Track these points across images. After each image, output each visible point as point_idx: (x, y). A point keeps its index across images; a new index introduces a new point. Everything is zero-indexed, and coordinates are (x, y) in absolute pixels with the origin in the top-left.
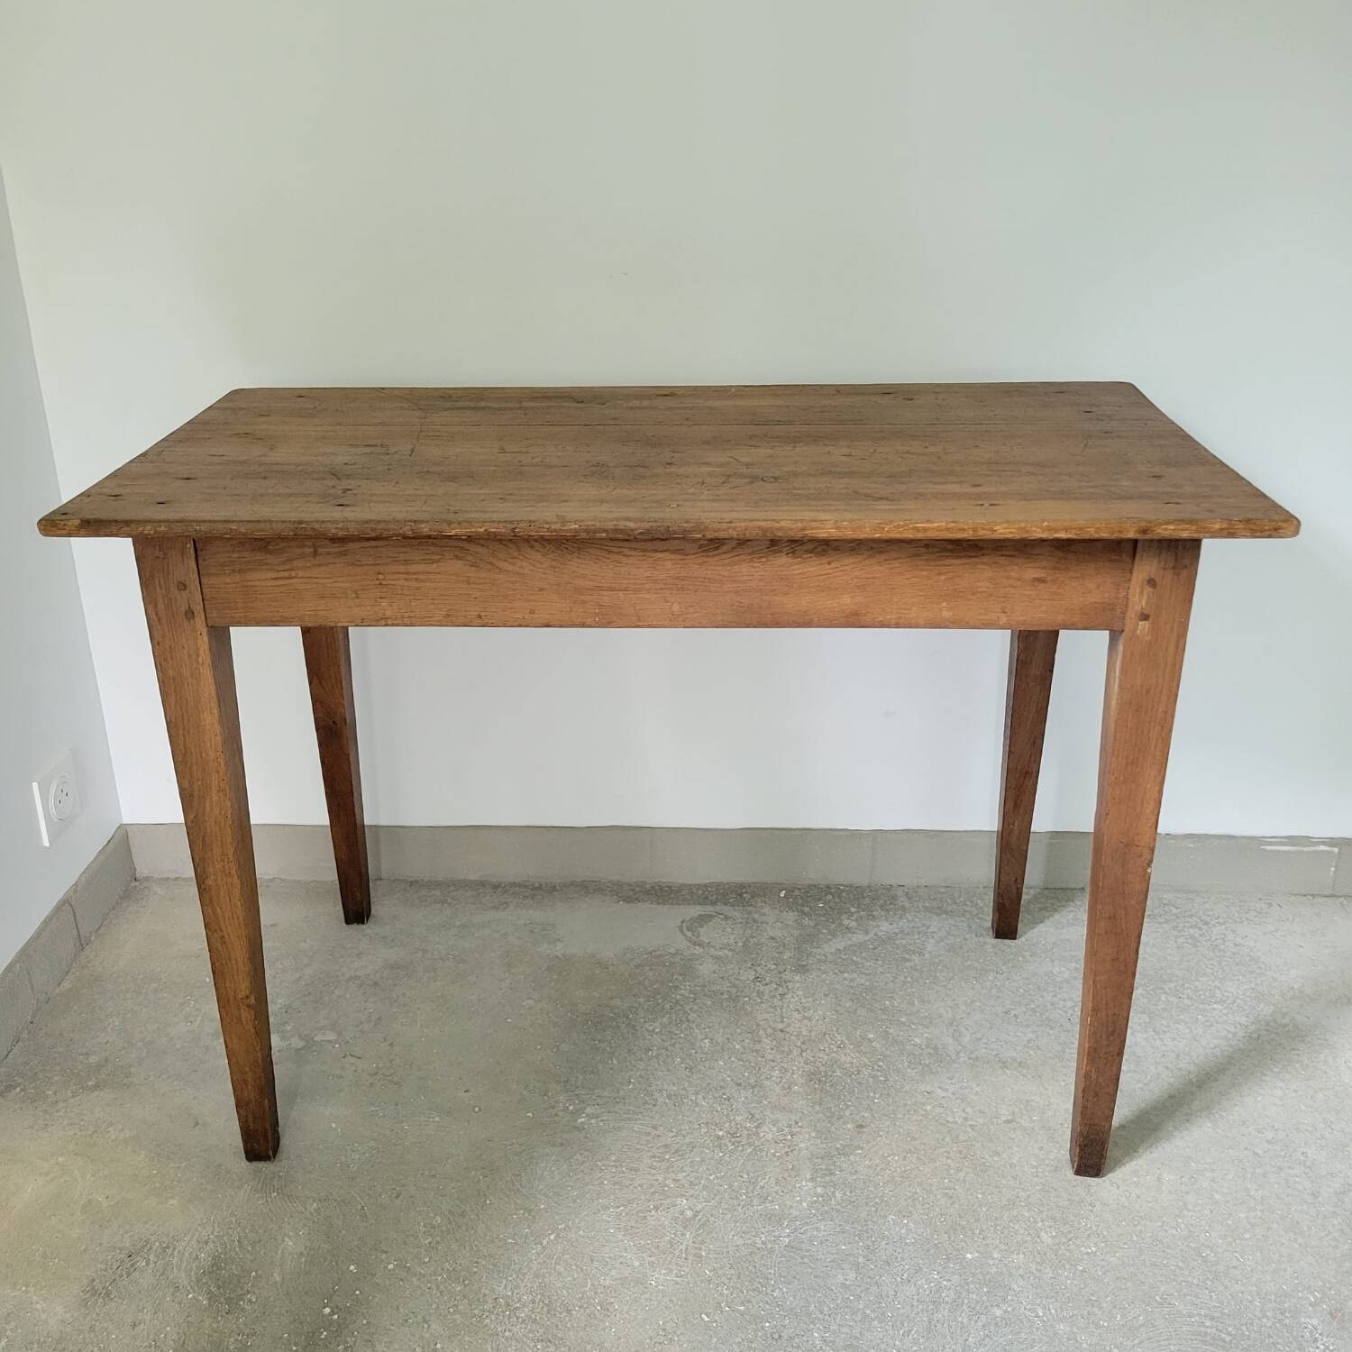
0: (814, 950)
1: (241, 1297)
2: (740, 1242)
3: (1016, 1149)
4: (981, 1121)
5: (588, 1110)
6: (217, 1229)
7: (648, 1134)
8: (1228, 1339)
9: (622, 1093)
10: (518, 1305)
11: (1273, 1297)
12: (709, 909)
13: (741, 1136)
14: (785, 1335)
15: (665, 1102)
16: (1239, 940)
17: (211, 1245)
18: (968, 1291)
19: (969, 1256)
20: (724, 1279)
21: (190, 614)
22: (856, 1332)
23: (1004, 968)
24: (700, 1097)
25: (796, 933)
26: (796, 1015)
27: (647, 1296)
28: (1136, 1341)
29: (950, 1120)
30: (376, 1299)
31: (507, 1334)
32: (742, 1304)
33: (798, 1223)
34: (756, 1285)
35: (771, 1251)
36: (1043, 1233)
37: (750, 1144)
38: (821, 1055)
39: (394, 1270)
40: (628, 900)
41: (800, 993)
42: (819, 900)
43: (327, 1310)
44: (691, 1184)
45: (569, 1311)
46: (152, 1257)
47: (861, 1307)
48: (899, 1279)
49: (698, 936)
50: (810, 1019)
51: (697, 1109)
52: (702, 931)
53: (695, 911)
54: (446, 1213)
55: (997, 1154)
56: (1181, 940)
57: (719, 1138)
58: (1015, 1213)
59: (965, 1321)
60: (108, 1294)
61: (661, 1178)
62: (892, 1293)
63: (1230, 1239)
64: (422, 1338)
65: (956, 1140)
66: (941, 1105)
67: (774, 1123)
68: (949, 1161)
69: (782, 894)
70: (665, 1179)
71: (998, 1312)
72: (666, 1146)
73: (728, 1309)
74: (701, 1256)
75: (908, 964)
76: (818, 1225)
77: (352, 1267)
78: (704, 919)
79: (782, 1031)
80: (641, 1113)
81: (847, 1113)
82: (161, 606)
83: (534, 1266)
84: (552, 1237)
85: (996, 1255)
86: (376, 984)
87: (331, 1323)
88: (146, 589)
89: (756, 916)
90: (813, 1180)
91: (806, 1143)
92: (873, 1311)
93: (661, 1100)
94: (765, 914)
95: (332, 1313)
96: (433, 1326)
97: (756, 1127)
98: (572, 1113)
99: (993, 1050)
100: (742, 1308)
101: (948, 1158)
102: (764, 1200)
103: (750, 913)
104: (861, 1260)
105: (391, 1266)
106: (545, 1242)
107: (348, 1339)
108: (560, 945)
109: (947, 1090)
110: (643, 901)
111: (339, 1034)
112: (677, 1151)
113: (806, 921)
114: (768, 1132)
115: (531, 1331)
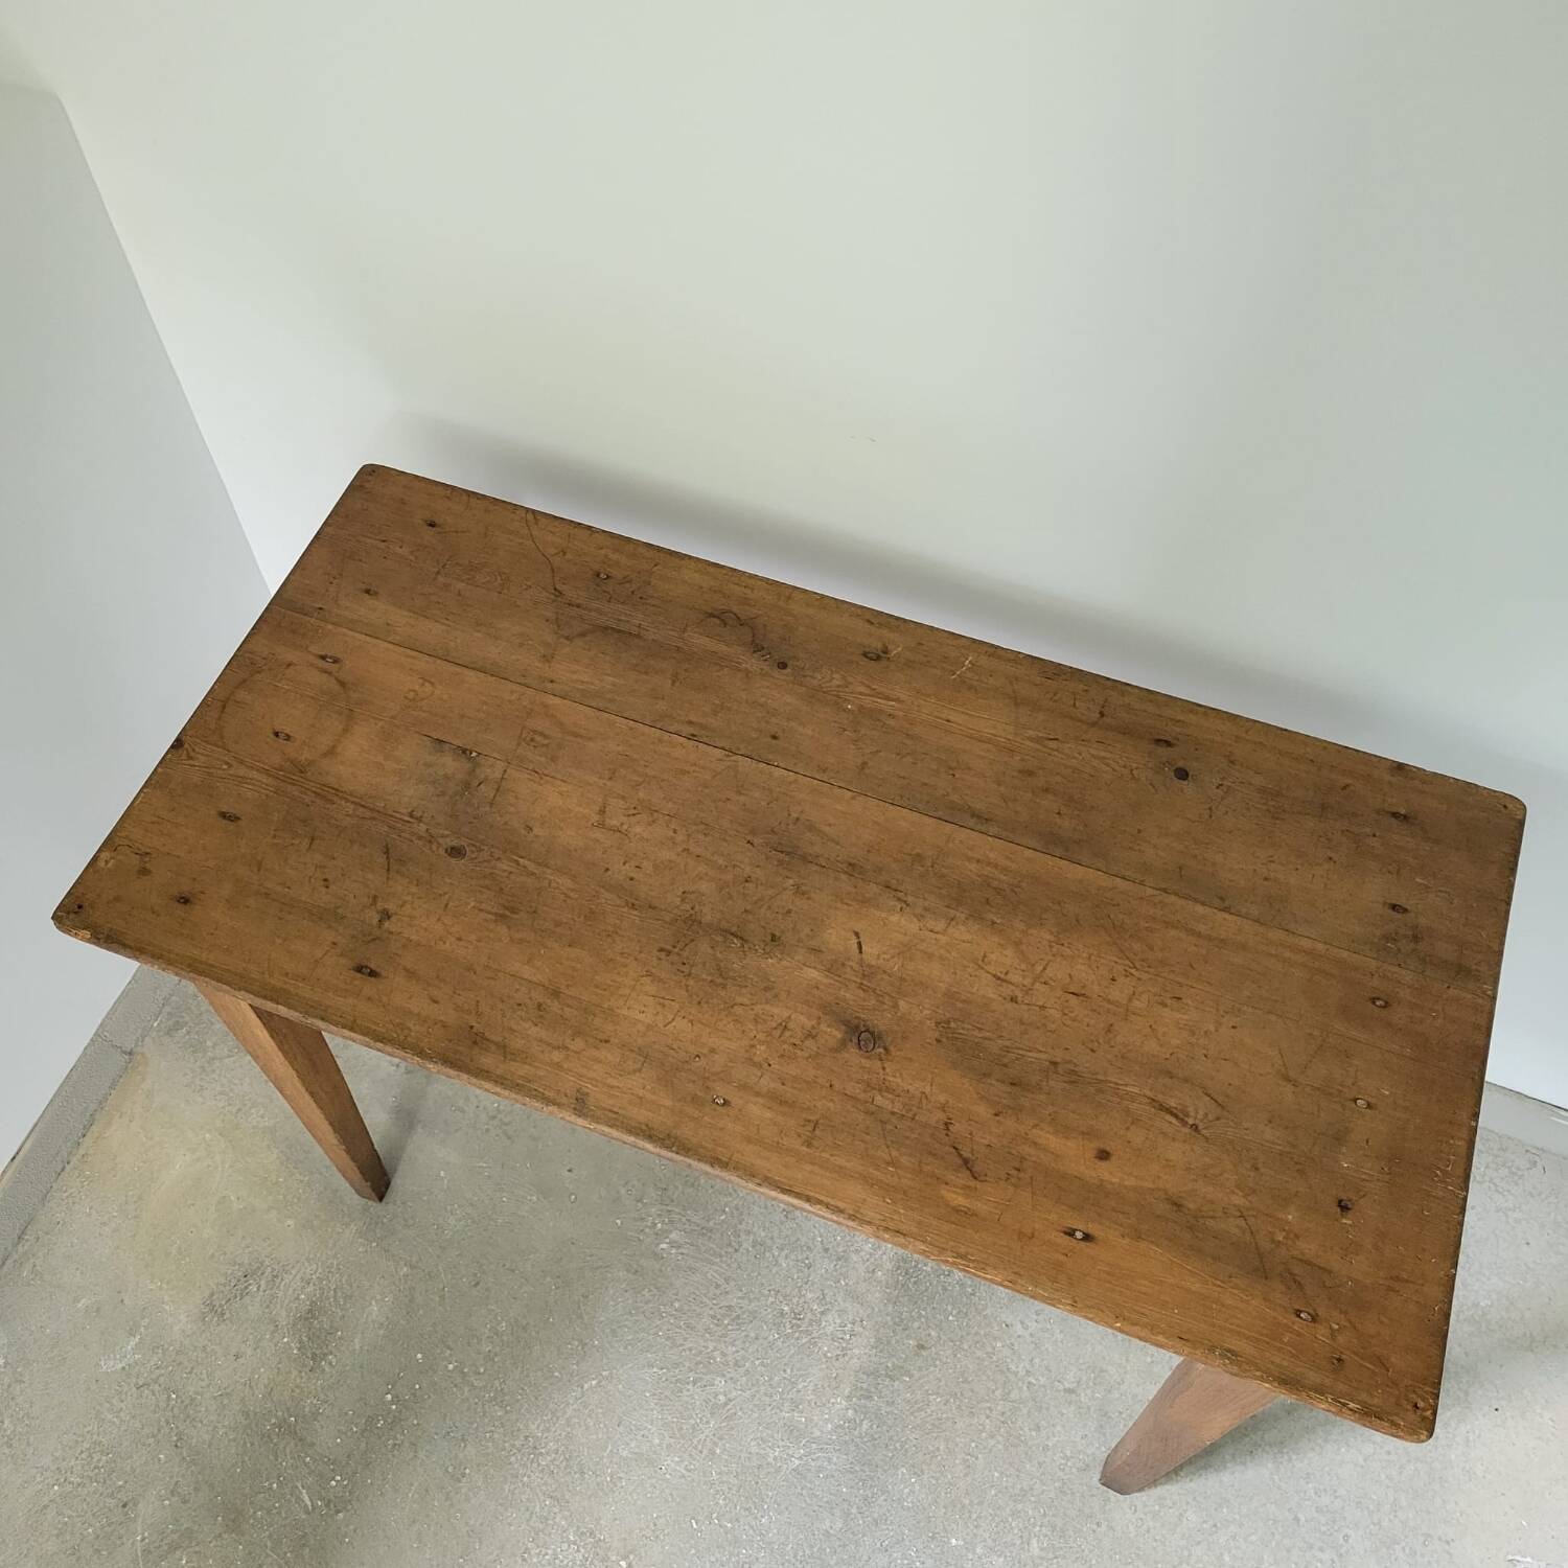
1: (324, 1356)
2: (754, 1449)
3: (1059, 1428)
4: (1043, 1380)
5: (674, 1236)
6: (320, 1270)
7: (718, 1286)
9: (711, 1223)
10: (543, 1451)
13: (803, 1319)
15: (748, 1250)
17: (312, 1287)
19: (954, 1541)
20: (725, 1488)
24: (783, 1254)
27: (654, 1481)
29: (1013, 1368)
30: (430, 1401)
31: (525, 1479)
32: (730, 1522)
33: (814, 1446)
34: (750, 1505)
35: (778, 1471)
36: (1034, 1541)
37: (808, 1333)
39: (452, 1371)
43: (388, 1398)
44: (737, 1364)
45: (582, 1474)
46: (263, 1283)
48: (879, 1545)
51: (774, 1270)
54: (512, 1320)
55: (1038, 1428)
57: (782, 1314)
58: (1020, 1507)
60: (223, 1314)
61: (711, 1346)
62: (865, 1558)
64: (456, 1456)
65: (1006, 1397)
66: (1012, 1346)
67: (842, 1312)
68: (987, 1421)
70: (715, 1349)
72: (730, 1307)
73: (716, 1522)
74: (714, 1453)
76: (832, 1455)
77: (419, 1356)
80: (721, 1256)
81: (916, 1325)
83: (569, 1412)
84: (594, 1382)
85: (979, 1550)
87: (389, 1411)
90: (849, 1397)
91: (861, 1351)
93: (745, 1245)
95: (392, 1402)
96: (469, 1448)
97: (822, 1313)
98: (657, 1233)
100: (729, 1525)
101: (988, 1417)
102: (795, 1405)
104: (854, 1510)
105: (451, 1367)
106: (586, 1386)
107: (398, 1436)
109: (1026, 1328)
112: (737, 1317)
114: (831, 1323)
115: (545, 1484)
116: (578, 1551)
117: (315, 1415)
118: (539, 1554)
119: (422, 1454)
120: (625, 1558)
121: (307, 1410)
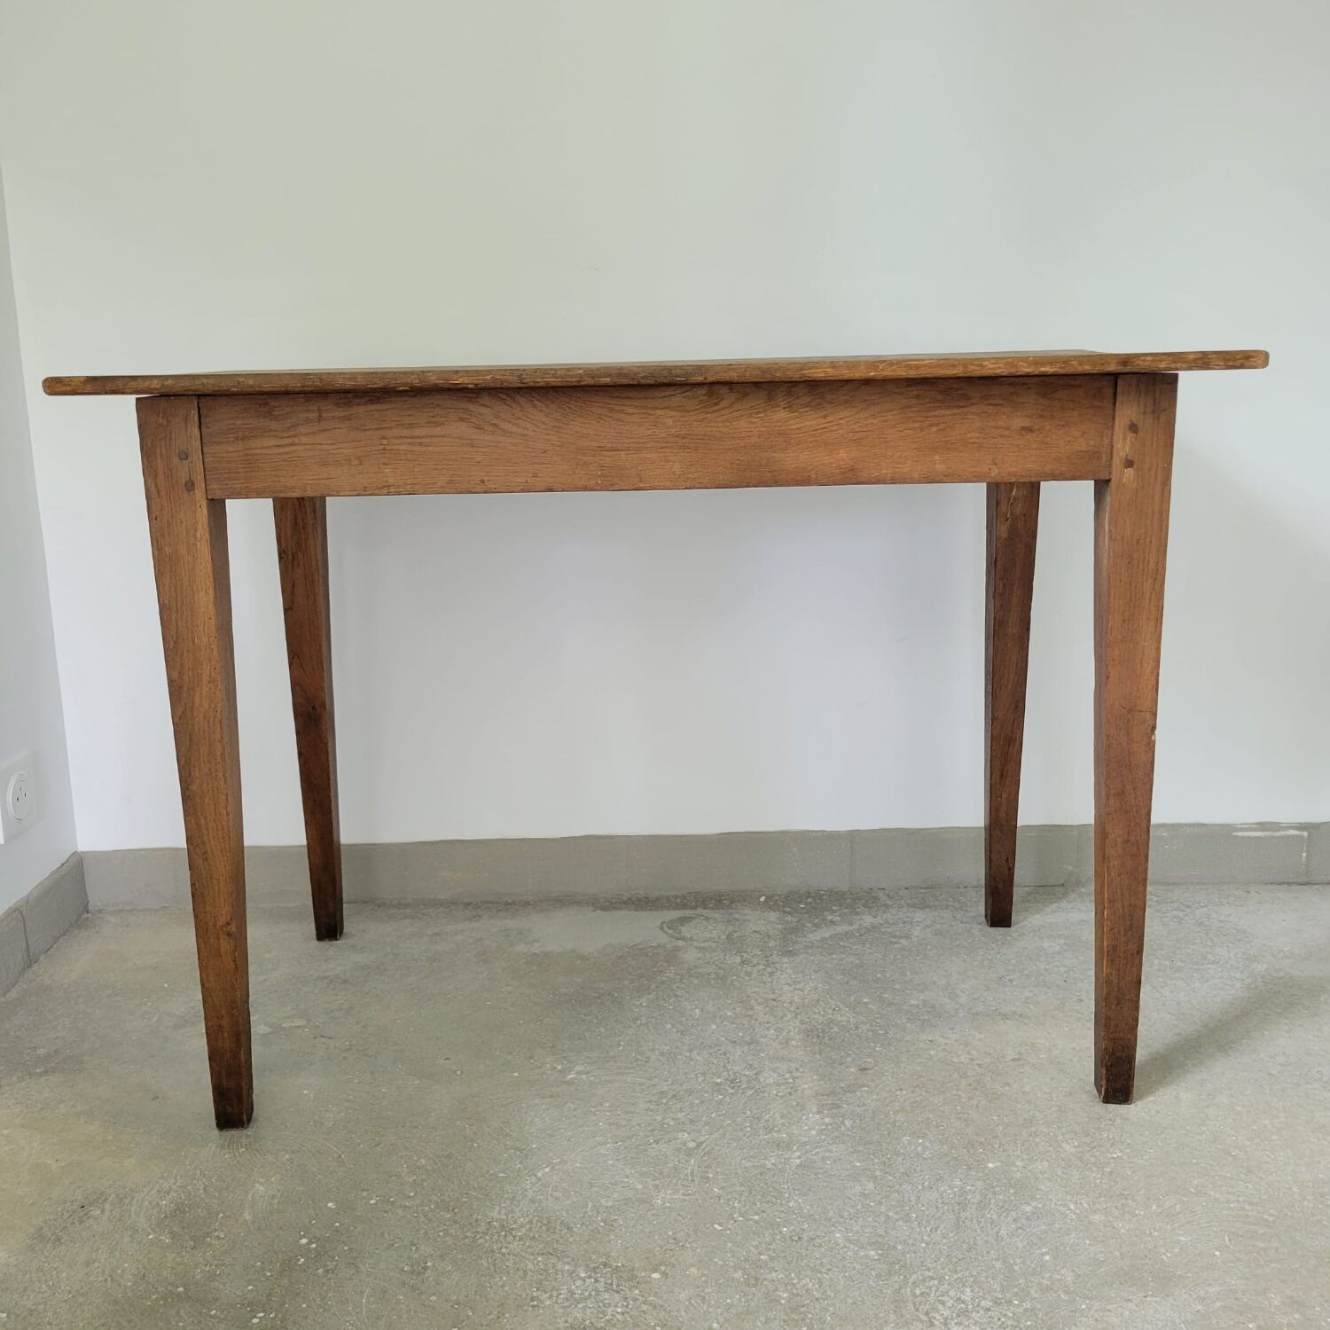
0: (800, 939)
1: (208, 1234)
2: (748, 1164)
3: (1026, 1080)
4: (988, 1060)
5: (578, 1068)
6: (180, 1181)
7: (641, 1084)
8: (1271, 1219)
9: (612, 1053)
10: (514, 1226)
11: (1311, 1184)
12: (688, 913)
13: (741, 1081)
14: (805, 1237)
15: (658, 1059)
16: (1222, 918)
17: (173, 1194)
18: (995, 1193)
19: (990, 1165)
20: (735, 1195)
21: (190, 486)
22: (881, 1231)
23: (994, 946)
24: (695, 1053)
25: (780, 927)
26: (786, 987)
27: (653, 1212)
28: (1177, 1225)
29: (955, 1060)
30: (358, 1230)
31: (504, 1250)
32: (757, 1214)
33: (808, 1147)
34: (769, 1198)
35: (782, 1171)
36: (1064, 1145)
37: (751, 1088)
38: (816, 1016)
39: (376, 1204)
40: (603, 909)
41: (789, 971)
42: (800, 902)
43: (304, 1241)
44: (692, 1121)
45: (569, 1229)
46: (107, 1207)
47: (883, 1211)
48: (920, 1187)
49: (680, 933)
50: (802, 990)
51: (692, 1063)
52: (683, 929)
53: (677, 914)
54: (431, 1156)
55: (1008, 1084)
56: (1166, 920)
57: (717, 1084)
58: (1033, 1129)
59: (994, 1216)
60: (58, 1239)
61: (659, 1118)
62: (914, 1198)
63: (1257, 1141)
64: (410, 1258)
65: (964, 1076)
66: (944, 1050)
67: (775, 1069)
68: (960, 1092)
69: (763, 899)
70: (664, 1118)
71: (1028, 1209)
72: (662, 1093)
73: (741, 1219)
74: (708, 1178)
75: (897, 946)
76: (830, 1147)
77: (330, 1205)
78: (684, 920)
79: (774, 1000)
80: (633, 1068)
81: (849, 1059)
82: (161, 477)
83: (530, 1194)
84: (547, 1170)
85: (1018, 1163)
86: (345, 981)
87: (309, 1250)
88: (147, 458)
89: (737, 916)
90: (819, 1112)
91: (809, 1085)
92: (897, 1213)
93: (654, 1057)
94: (746, 915)
95: (310, 1242)
96: (422, 1248)
97: (756, 1074)
98: (560, 1071)
99: (993, 1006)
100: (757, 1217)
101: (958, 1090)
102: (769, 1130)
103: (731, 914)
104: (878, 1173)
105: (372, 1202)
106: (539, 1174)
107: (328, 1263)
108: (536, 945)
109: (949, 1038)
110: (620, 909)
111: (309, 1020)
112: (674, 1095)
113: (789, 918)
114: (769, 1078)
115: (530, 1247)
116: (596, 1281)
117: (212, 1277)
118: (551, 1296)
119: (363, 1268)
120: (655, 1270)
121: (198, 1277)
